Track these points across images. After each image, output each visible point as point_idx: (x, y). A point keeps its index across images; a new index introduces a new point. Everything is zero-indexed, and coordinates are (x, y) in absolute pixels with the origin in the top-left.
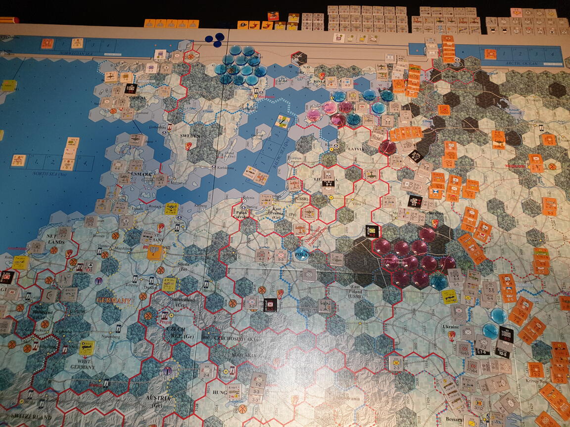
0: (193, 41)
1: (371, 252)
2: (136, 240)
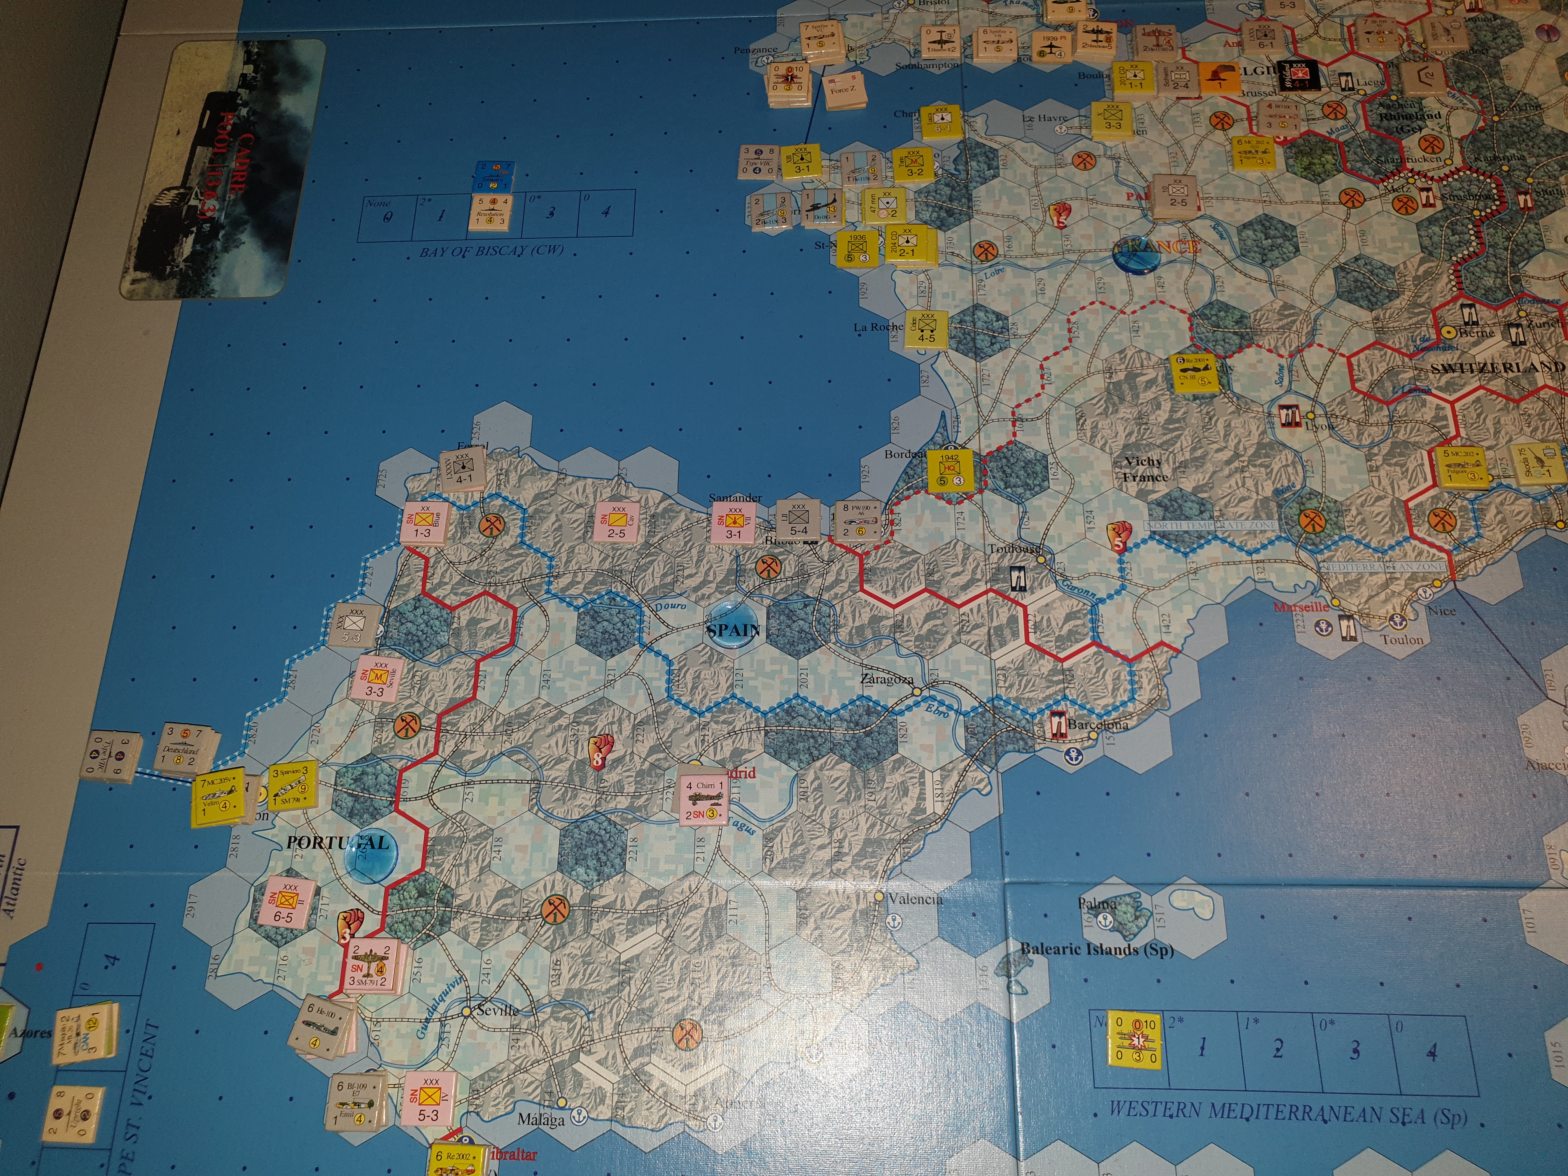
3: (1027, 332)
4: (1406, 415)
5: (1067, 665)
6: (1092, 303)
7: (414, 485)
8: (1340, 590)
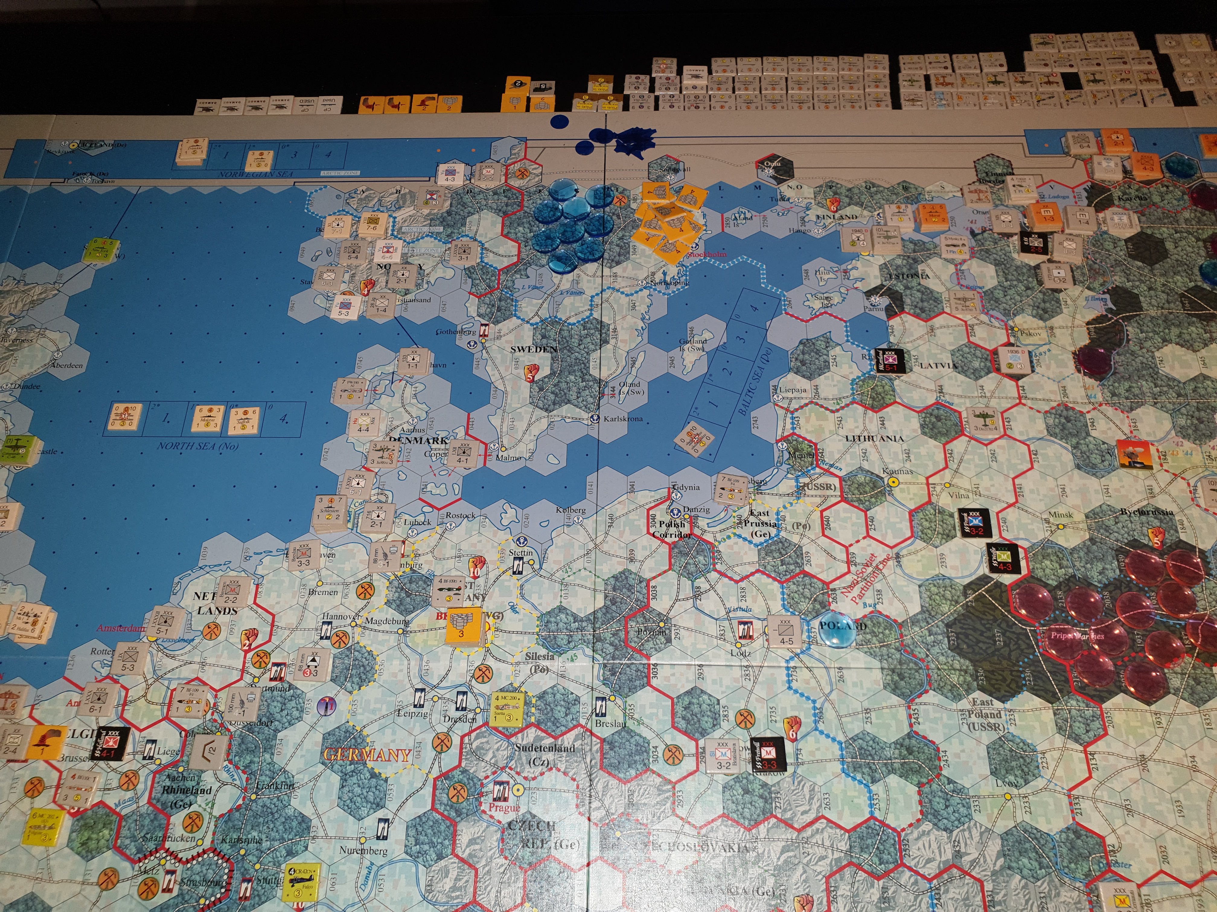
0: (525, 140)
1: (1009, 612)
2: (418, 599)
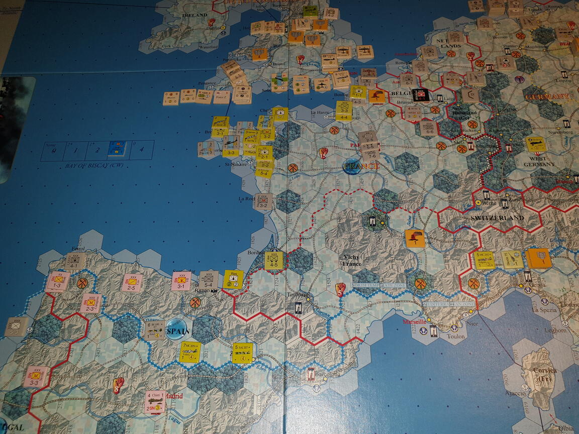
2: (548, 38)
3: (307, 202)
4: (460, 238)
5: (316, 347)
6: (334, 190)
7: (52, 266)
8: (431, 315)
